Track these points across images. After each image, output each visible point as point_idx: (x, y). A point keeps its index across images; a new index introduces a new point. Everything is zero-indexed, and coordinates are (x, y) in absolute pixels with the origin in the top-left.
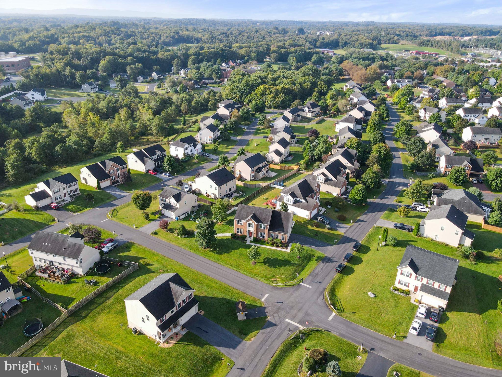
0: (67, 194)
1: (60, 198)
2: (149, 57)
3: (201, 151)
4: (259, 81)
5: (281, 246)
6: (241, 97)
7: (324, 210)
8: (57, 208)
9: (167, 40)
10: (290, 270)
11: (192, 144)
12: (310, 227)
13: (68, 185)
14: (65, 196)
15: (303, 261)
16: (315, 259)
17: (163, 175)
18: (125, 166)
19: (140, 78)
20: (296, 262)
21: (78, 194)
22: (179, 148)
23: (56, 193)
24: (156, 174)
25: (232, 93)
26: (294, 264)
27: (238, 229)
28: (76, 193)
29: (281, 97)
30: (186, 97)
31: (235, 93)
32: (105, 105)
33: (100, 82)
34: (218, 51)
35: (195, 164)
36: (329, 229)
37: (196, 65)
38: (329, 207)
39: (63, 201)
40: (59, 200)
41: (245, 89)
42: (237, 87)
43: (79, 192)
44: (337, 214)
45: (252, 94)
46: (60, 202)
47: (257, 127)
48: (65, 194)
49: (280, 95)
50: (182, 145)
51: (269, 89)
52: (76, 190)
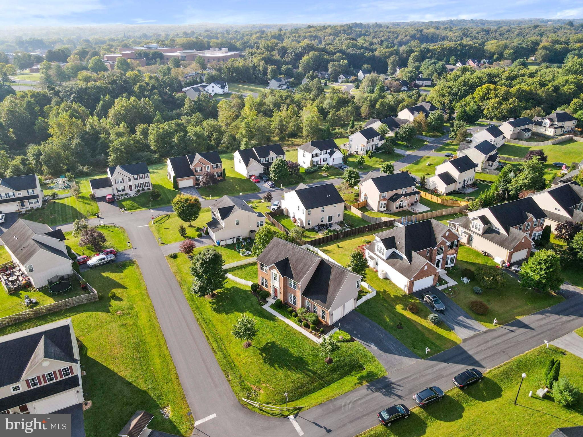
0: (133, 187)
1: (123, 191)
2: (363, 54)
3: (341, 162)
4: (485, 79)
5: (314, 329)
6: (451, 101)
7: (452, 282)
8: (112, 201)
9: (404, 40)
10: (293, 381)
11: (329, 151)
12: (399, 308)
13: (136, 176)
14: (131, 189)
15: (334, 370)
16: (359, 375)
17: (265, 185)
18: (219, 164)
19: (342, 77)
20: (317, 368)
21: (149, 189)
22: (306, 153)
23: (118, 183)
24: (258, 182)
25: (440, 95)
26: (310, 371)
27: (262, 279)
28: (146, 188)
29: (512, 102)
30: (371, 97)
31: (444, 96)
32: (271, 101)
33: (292, 80)
34: (455, 48)
35: (322, 177)
36: (434, 323)
37: (417, 64)
38: (466, 280)
39: (126, 194)
40: (121, 193)
41: (459, 90)
42: (449, 87)
43: (150, 187)
44: (474, 298)
45: (468, 98)
46: (122, 195)
47: (448, 141)
48: (130, 187)
49: (511, 100)
50: (311, 149)
51: (495, 90)
52: (148, 184)
